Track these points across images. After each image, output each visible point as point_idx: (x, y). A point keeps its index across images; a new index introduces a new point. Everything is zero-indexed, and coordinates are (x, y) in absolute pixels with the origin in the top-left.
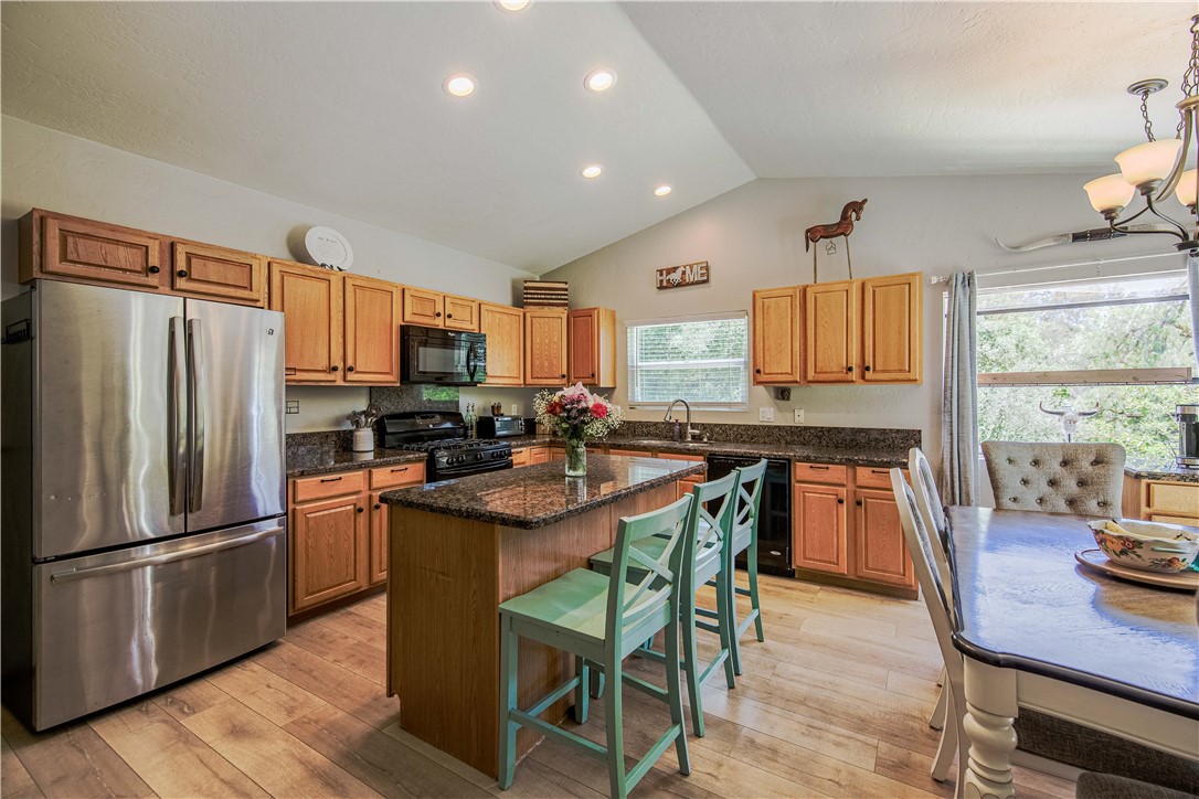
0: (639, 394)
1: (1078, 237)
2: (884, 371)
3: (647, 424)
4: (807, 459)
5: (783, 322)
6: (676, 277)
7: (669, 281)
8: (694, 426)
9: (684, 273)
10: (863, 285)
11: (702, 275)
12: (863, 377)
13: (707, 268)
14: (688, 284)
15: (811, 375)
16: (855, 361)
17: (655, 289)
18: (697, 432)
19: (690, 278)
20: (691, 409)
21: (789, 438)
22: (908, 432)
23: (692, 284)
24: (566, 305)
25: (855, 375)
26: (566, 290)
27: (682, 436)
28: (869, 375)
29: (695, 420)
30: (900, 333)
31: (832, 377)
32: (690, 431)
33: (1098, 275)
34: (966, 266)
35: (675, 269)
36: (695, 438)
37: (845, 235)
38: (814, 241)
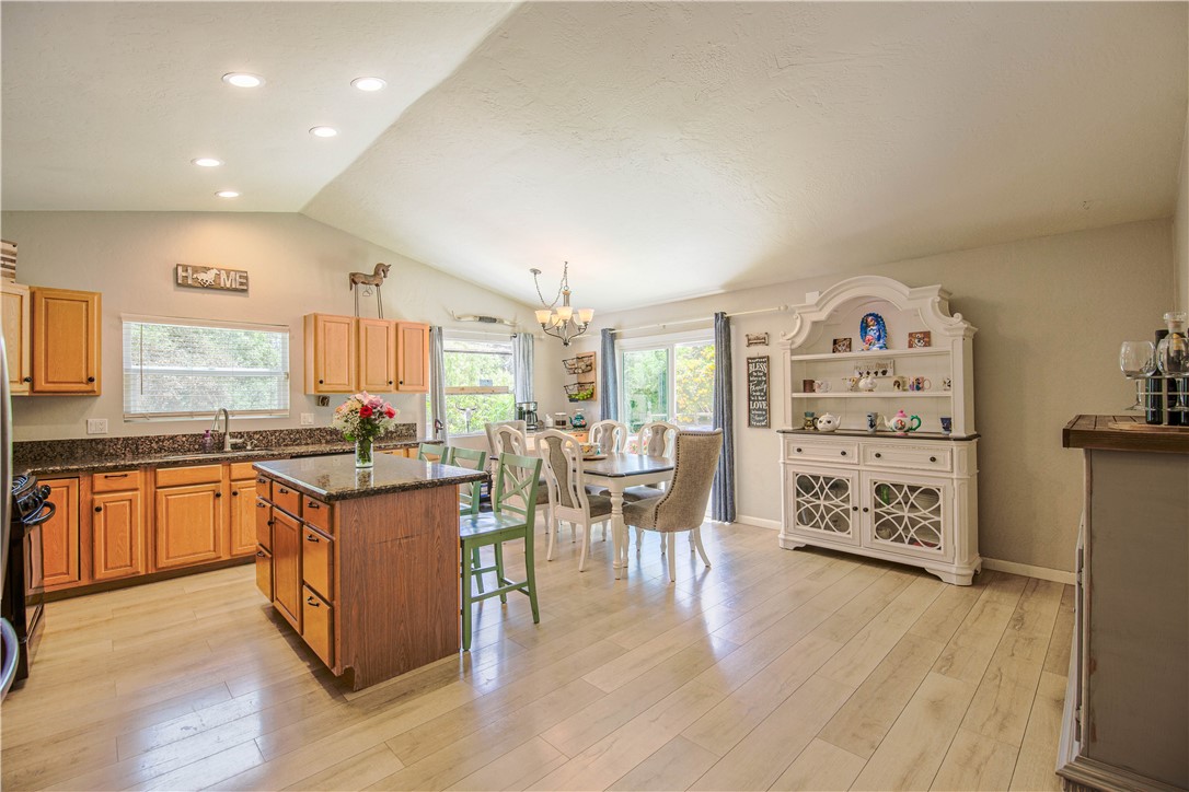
0: (138, 403)
1: (481, 319)
2: (409, 385)
3: (159, 440)
6: (209, 277)
7: (186, 279)
8: (233, 435)
9: (218, 275)
10: (397, 325)
11: (241, 284)
12: (397, 389)
13: (246, 278)
14: (222, 289)
15: (363, 386)
16: (392, 378)
17: (171, 285)
18: (239, 441)
19: (225, 282)
20: (230, 418)
22: (409, 425)
23: (228, 289)
24: (13, 276)
25: (393, 387)
26: (15, 255)
27: (220, 447)
28: (402, 387)
29: (232, 429)
30: (418, 361)
31: (378, 388)
32: (229, 441)
33: (486, 339)
34: (436, 323)
35: (206, 269)
36: (235, 447)
37: (377, 285)
38: (356, 283)
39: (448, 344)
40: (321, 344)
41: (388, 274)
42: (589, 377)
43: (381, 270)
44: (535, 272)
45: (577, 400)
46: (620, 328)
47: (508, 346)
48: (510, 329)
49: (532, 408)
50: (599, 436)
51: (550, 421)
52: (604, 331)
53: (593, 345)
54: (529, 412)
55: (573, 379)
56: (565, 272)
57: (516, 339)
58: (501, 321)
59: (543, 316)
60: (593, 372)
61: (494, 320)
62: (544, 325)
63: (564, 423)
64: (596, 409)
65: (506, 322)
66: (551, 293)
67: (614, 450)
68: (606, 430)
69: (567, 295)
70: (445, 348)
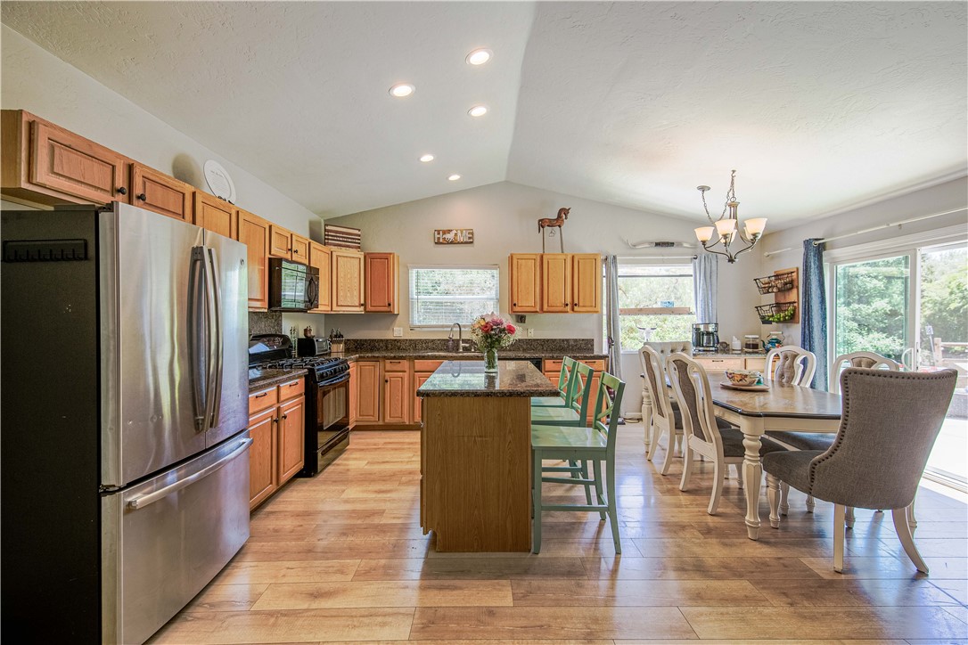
0: (418, 318)
1: (657, 244)
2: (584, 306)
3: (426, 341)
4: (552, 358)
5: (528, 274)
6: (450, 236)
7: (442, 239)
8: (464, 341)
9: (456, 234)
10: (573, 257)
11: (470, 238)
12: (573, 310)
13: (472, 234)
14: (458, 243)
15: (545, 308)
16: (569, 301)
17: (433, 243)
18: (467, 345)
19: (460, 238)
20: (462, 329)
21: (525, 347)
22: (587, 340)
23: (462, 243)
24: (358, 247)
25: (569, 308)
26: (359, 236)
27: (455, 348)
28: (576, 308)
29: (463, 338)
30: (591, 286)
31: (557, 309)
32: (462, 345)
33: (663, 262)
34: (612, 252)
35: (449, 231)
36: (466, 349)
37: (560, 226)
38: (543, 227)
39: (622, 270)
40: (515, 277)
41: (569, 216)
42: (792, 296)
43: (564, 212)
44: (703, 189)
45: (770, 323)
46: (832, 236)
47: (689, 269)
48: (690, 251)
49: (711, 329)
50: (779, 363)
51: (736, 344)
52: (807, 243)
53: (792, 260)
54: (708, 334)
55: (770, 298)
56: (732, 183)
57: (697, 261)
58: (680, 244)
59: (704, 233)
60: (795, 291)
61: (672, 244)
62: (704, 243)
63: (755, 346)
64: (796, 331)
65: (685, 245)
66: (717, 204)
67: (795, 382)
68: (786, 358)
69: (734, 205)
70: (620, 273)
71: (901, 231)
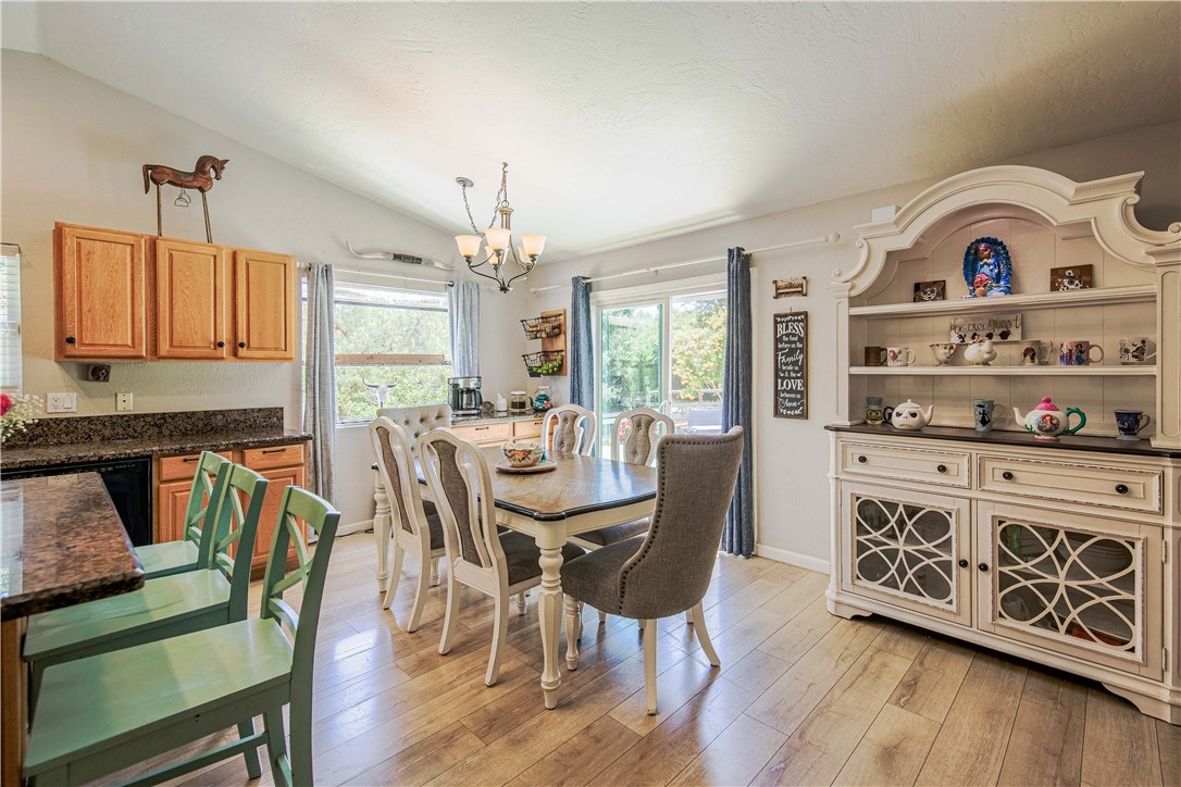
1: (397, 257)
2: (259, 349)
4: (182, 452)
5: (112, 275)
10: (234, 254)
12: (235, 354)
15: (164, 348)
16: (225, 336)
21: (107, 433)
22: (270, 410)
25: (225, 351)
28: (242, 352)
30: (277, 311)
31: (196, 352)
33: (406, 287)
37: (202, 190)
38: (156, 182)
39: (341, 290)
41: (224, 174)
42: (559, 344)
43: (207, 170)
44: (464, 182)
45: (538, 375)
46: (597, 275)
47: (442, 300)
48: (444, 274)
49: (472, 386)
50: (557, 428)
51: (502, 404)
52: (576, 280)
53: (560, 301)
54: (469, 391)
55: (537, 345)
56: (504, 181)
57: (453, 289)
58: (430, 263)
59: (469, 245)
60: (562, 336)
61: (418, 261)
62: (468, 259)
63: (522, 405)
64: (563, 385)
65: (437, 264)
66: (483, 207)
67: (576, 451)
68: (566, 419)
69: (506, 213)
70: (337, 296)
71: (657, 278)
